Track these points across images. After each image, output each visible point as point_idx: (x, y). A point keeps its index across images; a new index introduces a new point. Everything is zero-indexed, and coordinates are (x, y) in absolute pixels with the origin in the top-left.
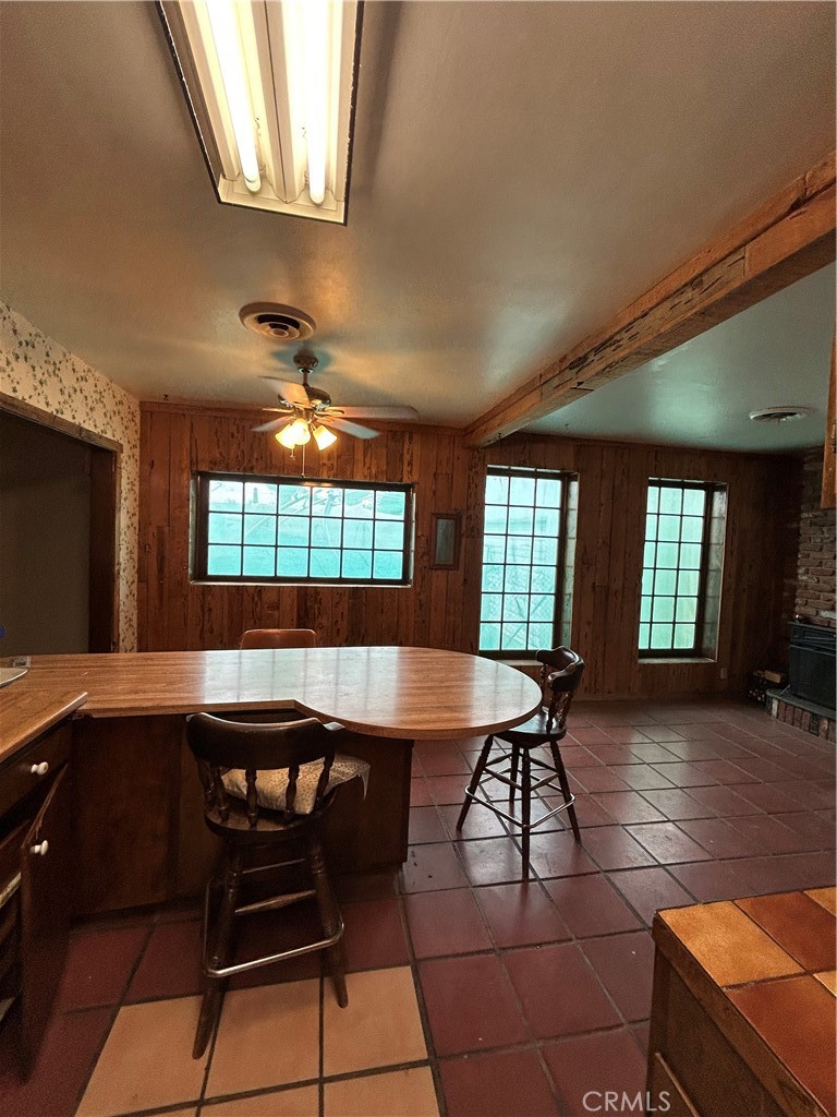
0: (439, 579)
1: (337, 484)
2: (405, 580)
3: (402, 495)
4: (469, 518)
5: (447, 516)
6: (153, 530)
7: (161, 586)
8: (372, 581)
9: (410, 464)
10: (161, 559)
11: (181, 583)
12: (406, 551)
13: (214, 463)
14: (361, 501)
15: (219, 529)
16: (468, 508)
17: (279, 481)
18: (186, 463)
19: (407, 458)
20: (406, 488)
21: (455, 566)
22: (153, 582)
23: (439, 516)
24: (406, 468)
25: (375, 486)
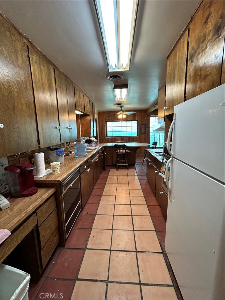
0: (143, 135)
1: (125, 121)
2: (137, 136)
3: (136, 122)
4: (147, 125)
5: (143, 125)
6: (101, 130)
7: (102, 138)
8: (132, 136)
9: (137, 117)
10: (102, 134)
11: (105, 137)
12: (137, 131)
13: (108, 120)
14: (129, 123)
15: (109, 129)
16: (147, 123)
17: (117, 121)
18: (104, 120)
19: (137, 116)
20: (137, 121)
21: (146, 133)
22: (101, 137)
23: (142, 125)
24: (137, 118)
25: (132, 121)
